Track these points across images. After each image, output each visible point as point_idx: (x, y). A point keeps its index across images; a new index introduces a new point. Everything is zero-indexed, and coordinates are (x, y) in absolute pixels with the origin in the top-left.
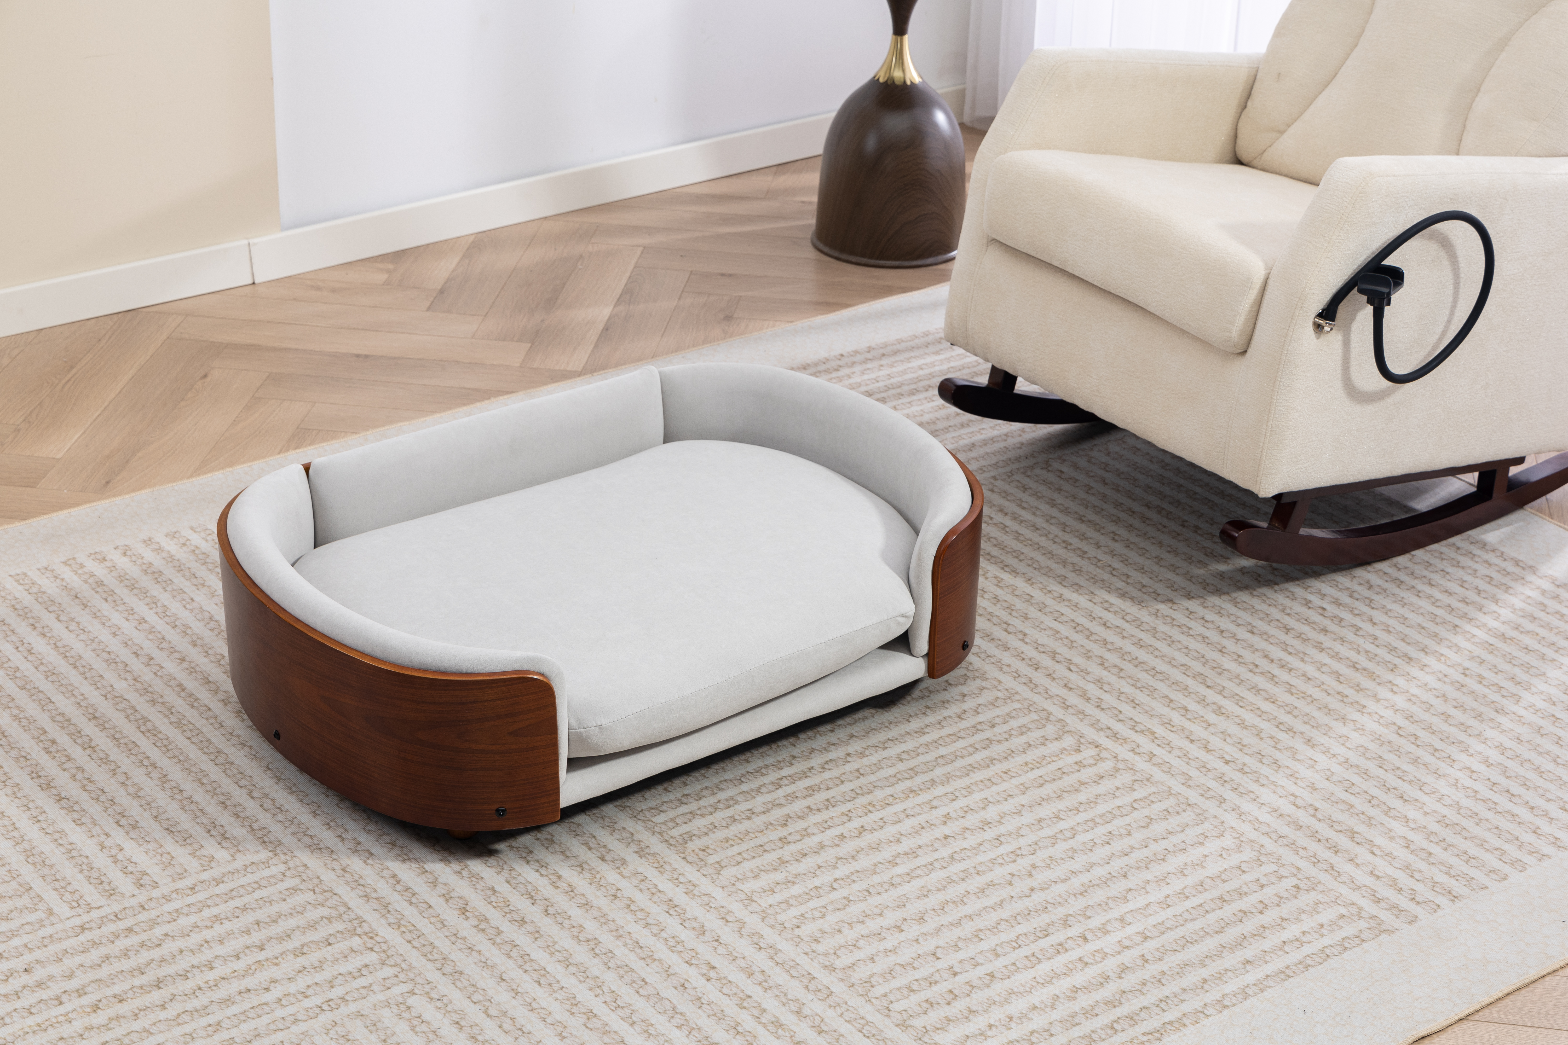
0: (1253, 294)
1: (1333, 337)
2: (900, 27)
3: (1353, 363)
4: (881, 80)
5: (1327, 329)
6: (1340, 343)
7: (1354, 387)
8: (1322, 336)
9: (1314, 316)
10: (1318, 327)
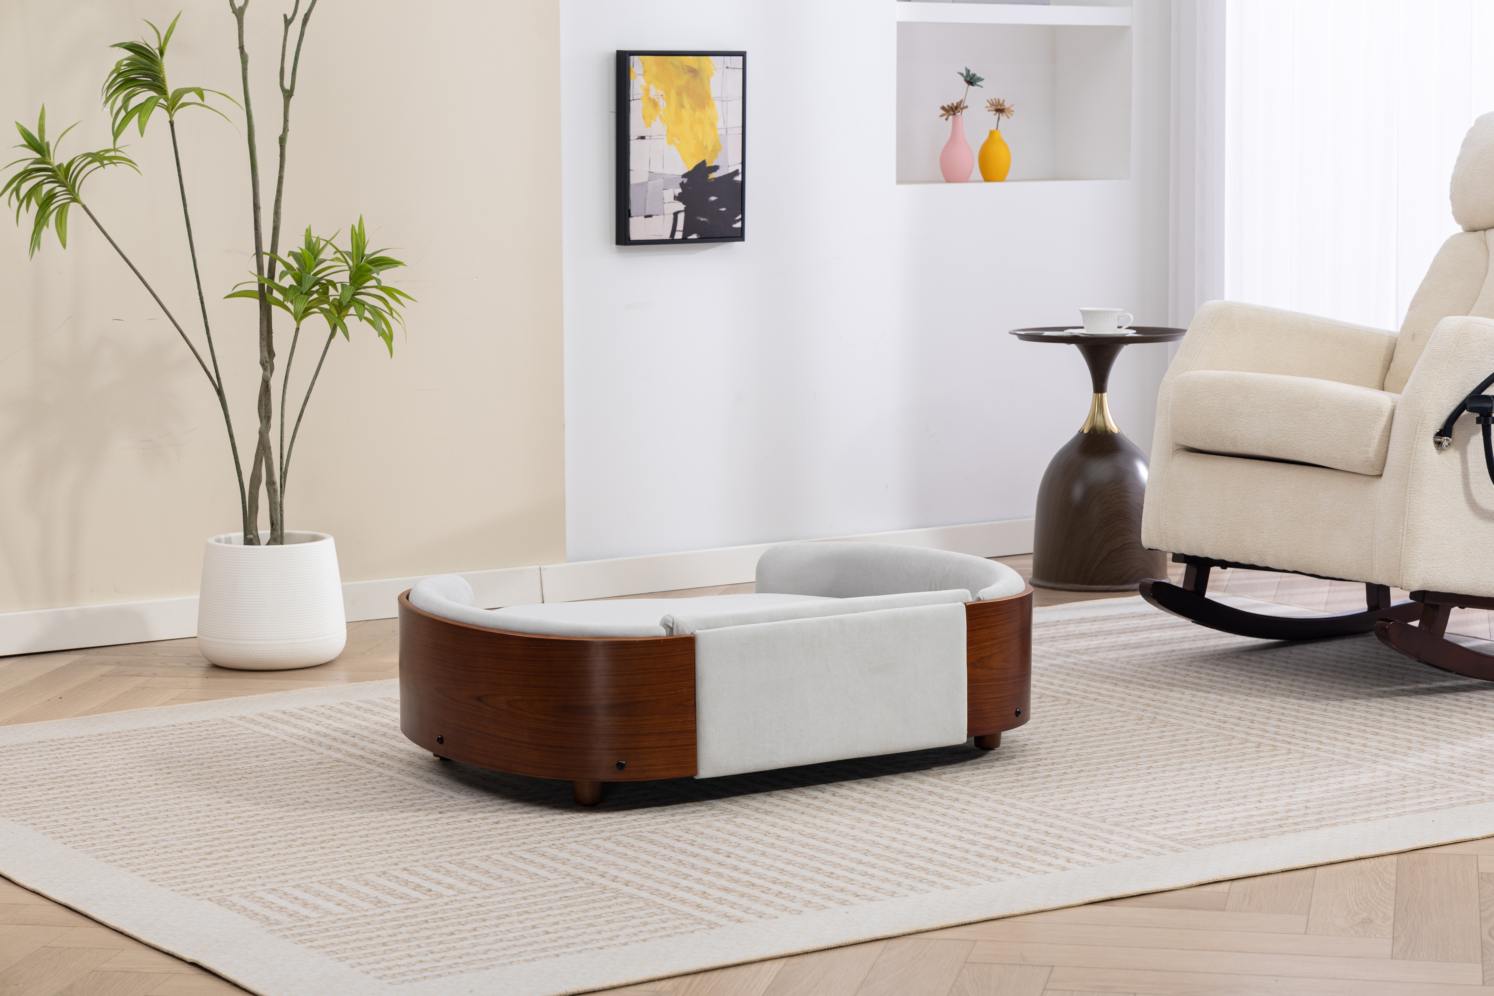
0: (1383, 421)
1: (1452, 456)
2: (1100, 386)
3: (1472, 480)
4: (1086, 432)
5: (1445, 443)
6: (1459, 460)
7: (1476, 503)
8: (1443, 452)
9: (1433, 433)
10: (1438, 444)
